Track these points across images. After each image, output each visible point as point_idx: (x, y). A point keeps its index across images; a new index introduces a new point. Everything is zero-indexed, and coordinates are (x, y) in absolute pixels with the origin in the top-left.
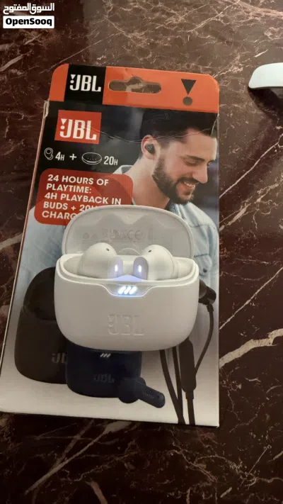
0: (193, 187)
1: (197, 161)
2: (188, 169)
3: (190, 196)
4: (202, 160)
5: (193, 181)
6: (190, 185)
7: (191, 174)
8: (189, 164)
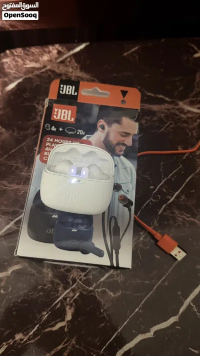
0: (124, 148)
1: (127, 134)
2: (122, 139)
3: (122, 153)
4: (130, 134)
5: (124, 145)
6: (123, 147)
7: (124, 141)
8: (123, 136)
